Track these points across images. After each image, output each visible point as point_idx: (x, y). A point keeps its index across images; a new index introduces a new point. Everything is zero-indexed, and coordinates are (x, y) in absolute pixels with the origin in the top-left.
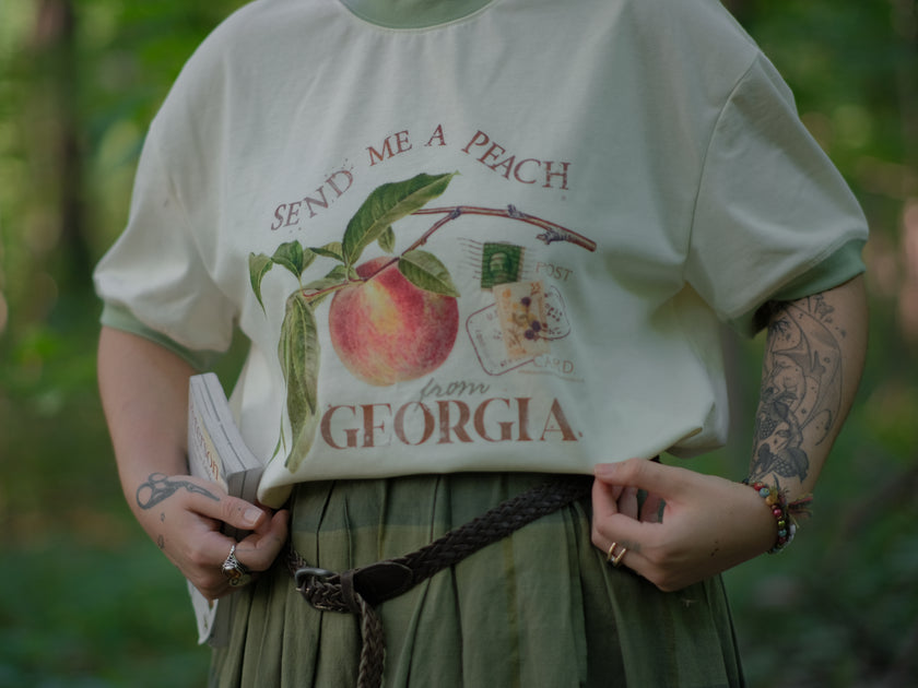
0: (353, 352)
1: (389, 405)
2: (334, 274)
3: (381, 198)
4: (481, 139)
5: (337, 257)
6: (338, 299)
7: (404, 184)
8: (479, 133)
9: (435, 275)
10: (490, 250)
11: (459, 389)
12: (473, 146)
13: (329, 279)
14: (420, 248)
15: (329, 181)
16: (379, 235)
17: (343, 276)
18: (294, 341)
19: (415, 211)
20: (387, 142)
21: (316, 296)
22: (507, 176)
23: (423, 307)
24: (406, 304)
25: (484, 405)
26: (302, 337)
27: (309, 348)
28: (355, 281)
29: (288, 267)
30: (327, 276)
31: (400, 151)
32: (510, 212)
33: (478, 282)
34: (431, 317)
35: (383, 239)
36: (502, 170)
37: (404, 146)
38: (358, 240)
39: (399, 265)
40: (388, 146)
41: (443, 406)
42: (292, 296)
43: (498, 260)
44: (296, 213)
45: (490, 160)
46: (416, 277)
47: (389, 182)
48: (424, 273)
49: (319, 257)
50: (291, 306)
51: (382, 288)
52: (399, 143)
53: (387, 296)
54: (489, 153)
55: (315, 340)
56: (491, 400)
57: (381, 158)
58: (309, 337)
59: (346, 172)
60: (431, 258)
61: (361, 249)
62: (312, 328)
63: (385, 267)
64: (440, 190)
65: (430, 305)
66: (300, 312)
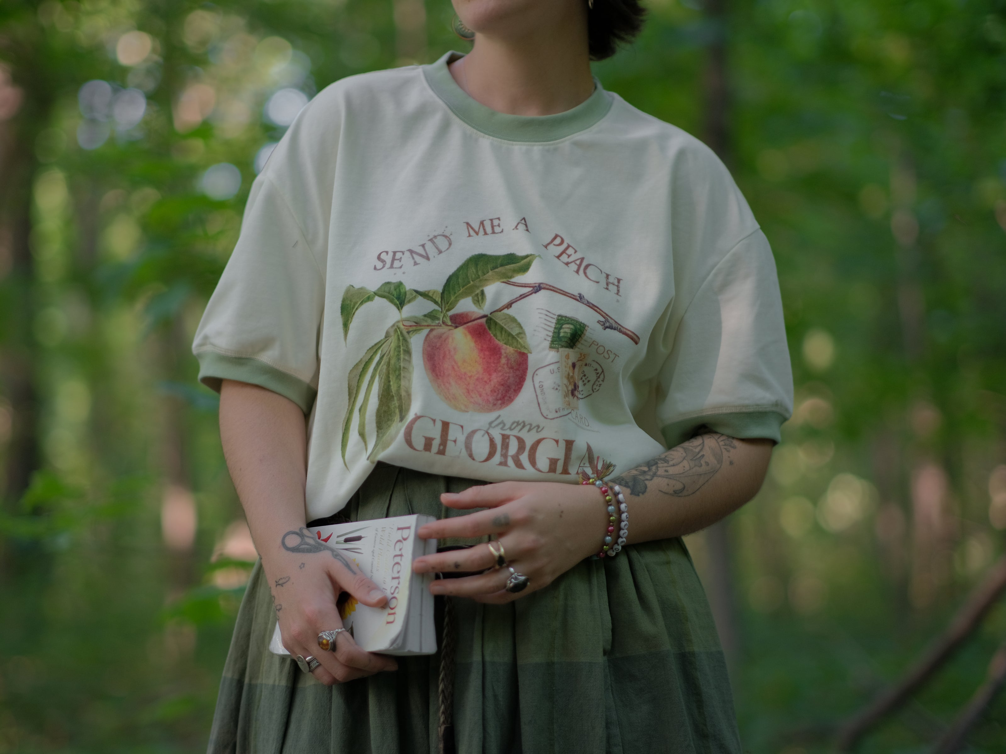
0: (439, 379)
1: (462, 427)
2: (431, 316)
3: (476, 265)
4: (558, 241)
5: (436, 302)
6: (431, 336)
7: (496, 258)
8: (556, 236)
9: (514, 334)
10: (561, 320)
11: (520, 427)
12: (551, 246)
13: (426, 318)
14: (506, 311)
15: (431, 240)
16: (474, 295)
17: (438, 319)
18: (392, 362)
19: (505, 280)
20: (482, 223)
21: (414, 328)
22: (577, 272)
23: (500, 357)
24: (487, 353)
25: (539, 442)
26: (399, 359)
27: (404, 368)
28: (447, 325)
29: (391, 301)
30: (425, 316)
31: (493, 232)
32: (580, 298)
33: (547, 344)
34: (505, 366)
35: (476, 298)
36: (574, 267)
37: (497, 229)
38: (455, 293)
39: (487, 322)
40: (484, 227)
41: (505, 438)
42: (393, 325)
43: (567, 330)
44: (400, 260)
45: (564, 258)
46: (498, 334)
47: (484, 253)
48: (506, 331)
49: (420, 298)
50: (392, 333)
51: (469, 337)
52: (493, 227)
53: (472, 344)
54: (564, 252)
55: (409, 362)
56: (544, 439)
57: (477, 233)
58: (404, 359)
59: (446, 237)
60: (514, 320)
61: (456, 301)
62: (408, 352)
63: (474, 320)
64: (525, 269)
65: (506, 357)
66: (399, 339)
